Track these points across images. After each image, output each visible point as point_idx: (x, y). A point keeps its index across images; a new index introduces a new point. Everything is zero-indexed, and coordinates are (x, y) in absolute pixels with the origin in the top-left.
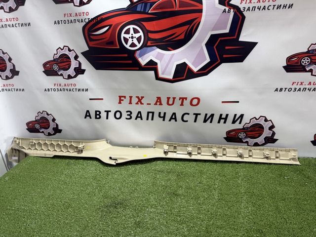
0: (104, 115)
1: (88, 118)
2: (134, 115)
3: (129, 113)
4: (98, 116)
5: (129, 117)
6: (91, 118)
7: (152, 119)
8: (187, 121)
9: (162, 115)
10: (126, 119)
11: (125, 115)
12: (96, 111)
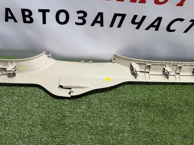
0: (37, 17)
1: (11, 21)
2: (90, 19)
3: (81, 15)
4: (28, 19)
5: (81, 21)
6: (16, 21)
7: (119, 26)
8: (174, 31)
9: (138, 20)
10: (77, 23)
11: (74, 18)
12: (23, 11)
